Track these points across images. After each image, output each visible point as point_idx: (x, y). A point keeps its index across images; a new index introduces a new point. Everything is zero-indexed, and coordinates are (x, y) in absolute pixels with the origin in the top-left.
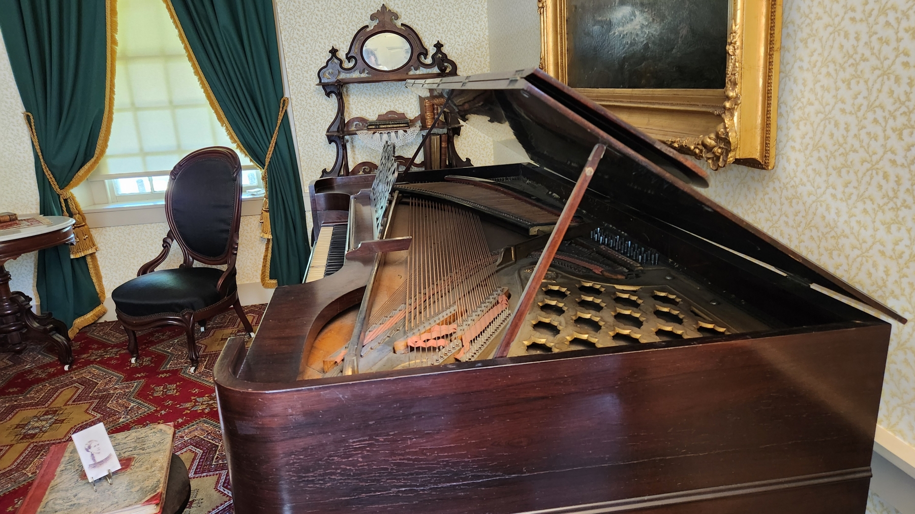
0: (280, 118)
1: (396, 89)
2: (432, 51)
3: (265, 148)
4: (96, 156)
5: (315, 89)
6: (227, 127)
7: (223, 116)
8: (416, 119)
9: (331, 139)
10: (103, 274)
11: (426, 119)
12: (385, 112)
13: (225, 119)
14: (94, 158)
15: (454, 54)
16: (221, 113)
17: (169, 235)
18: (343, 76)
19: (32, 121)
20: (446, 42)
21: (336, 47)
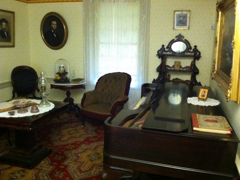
2: (193, 48)
5: (156, 56)
18: (164, 53)
21: (164, 45)
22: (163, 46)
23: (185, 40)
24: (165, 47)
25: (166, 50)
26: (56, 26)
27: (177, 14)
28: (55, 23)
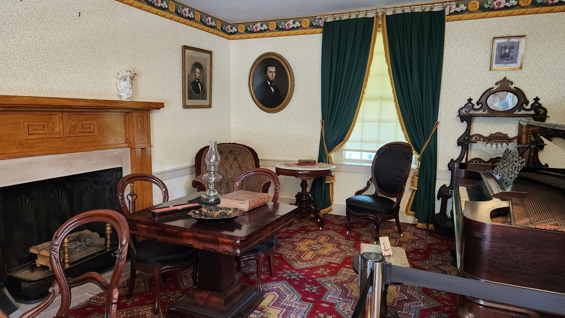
0: (433, 131)
1: (503, 121)
2: (531, 102)
3: (423, 145)
4: (344, 140)
5: (455, 118)
6: (405, 133)
7: (404, 128)
8: (514, 138)
9: (459, 144)
10: (334, 192)
11: (522, 139)
12: (494, 133)
13: (405, 129)
14: (344, 141)
15: (546, 104)
16: (404, 126)
17: (370, 180)
18: (472, 112)
19: (324, 123)
20: (541, 97)
21: (471, 98)
22: (470, 100)
23: (515, 88)
24: (474, 102)
25: (476, 107)
26: (274, 74)
27: (498, 43)
28: (272, 69)
